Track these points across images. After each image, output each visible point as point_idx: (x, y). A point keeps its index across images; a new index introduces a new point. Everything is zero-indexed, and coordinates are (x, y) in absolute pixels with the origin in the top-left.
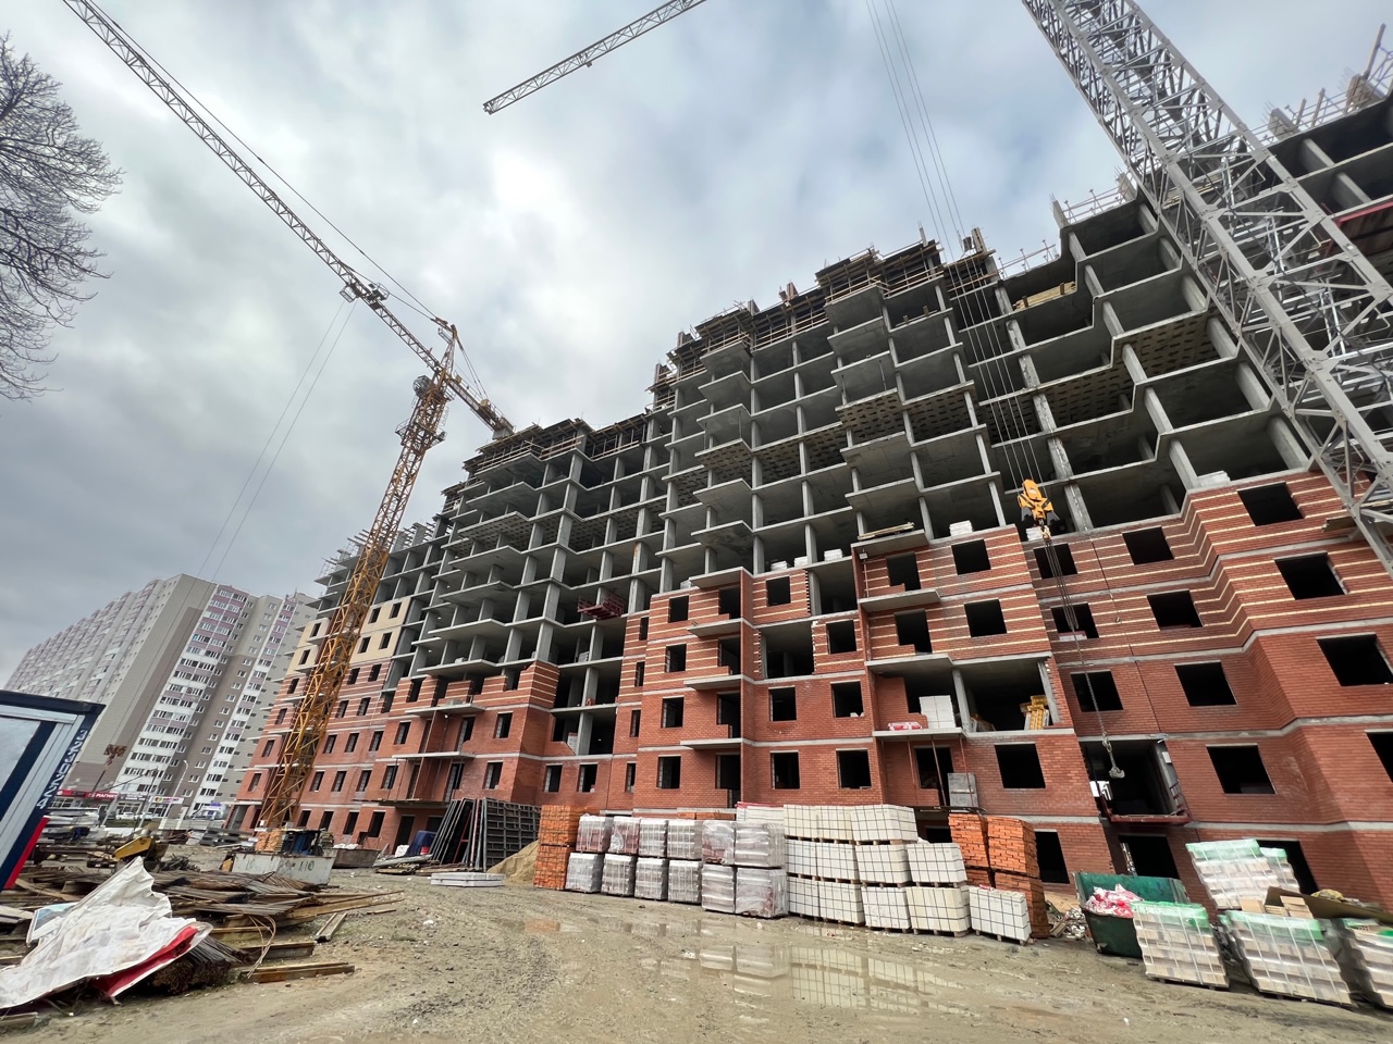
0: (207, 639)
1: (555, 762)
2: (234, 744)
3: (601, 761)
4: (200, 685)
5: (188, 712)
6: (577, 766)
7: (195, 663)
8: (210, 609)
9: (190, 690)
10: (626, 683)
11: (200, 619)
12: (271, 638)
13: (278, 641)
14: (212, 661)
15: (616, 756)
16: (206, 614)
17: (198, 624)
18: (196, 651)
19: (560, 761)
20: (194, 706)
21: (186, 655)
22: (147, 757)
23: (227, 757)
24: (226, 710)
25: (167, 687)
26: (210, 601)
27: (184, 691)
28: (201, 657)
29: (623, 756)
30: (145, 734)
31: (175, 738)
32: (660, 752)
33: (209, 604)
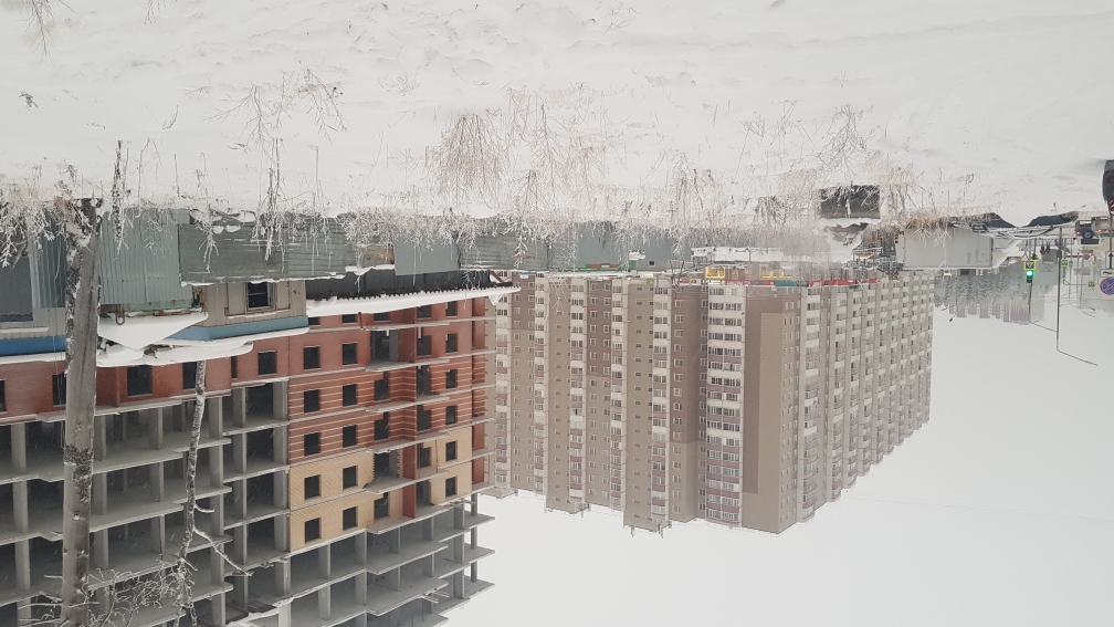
0: (726, 457)
2: (656, 342)
4: (713, 403)
5: (713, 373)
7: (726, 428)
8: (736, 495)
9: (719, 397)
11: (741, 480)
12: (663, 468)
13: (655, 467)
14: (712, 432)
16: (737, 488)
17: (741, 474)
18: (731, 442)
20: (709, 381)
21: (737, 436)
22: (729, 322)
23: (657, 328)
24: (677, 378)
25: (740, 397)
26: (740, 505)
27: (724, 395)
28: (725, 436)
30: (739, 346)
31: (714, 344)
33: (740, 500)
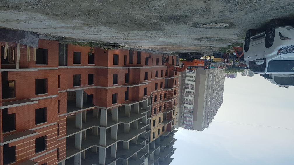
0: (189, 112)
1: (91, 86)
3: (72, 88)
6: (82, 85)
7: (189, 104)
8: (191, 121)
10: (63, 125)
11: (193, 118)
14: (185, 105)
15: (65, 91)
17: (193, 116)
18: (190, 108)
19: (89, 86)
21: (192, 106)
25: (193, 96)
26: (192, 124)
27: (189, 96)
29: (62, 91)
30: (193, 83)
31: (187, 82)
32: (47, 95)
